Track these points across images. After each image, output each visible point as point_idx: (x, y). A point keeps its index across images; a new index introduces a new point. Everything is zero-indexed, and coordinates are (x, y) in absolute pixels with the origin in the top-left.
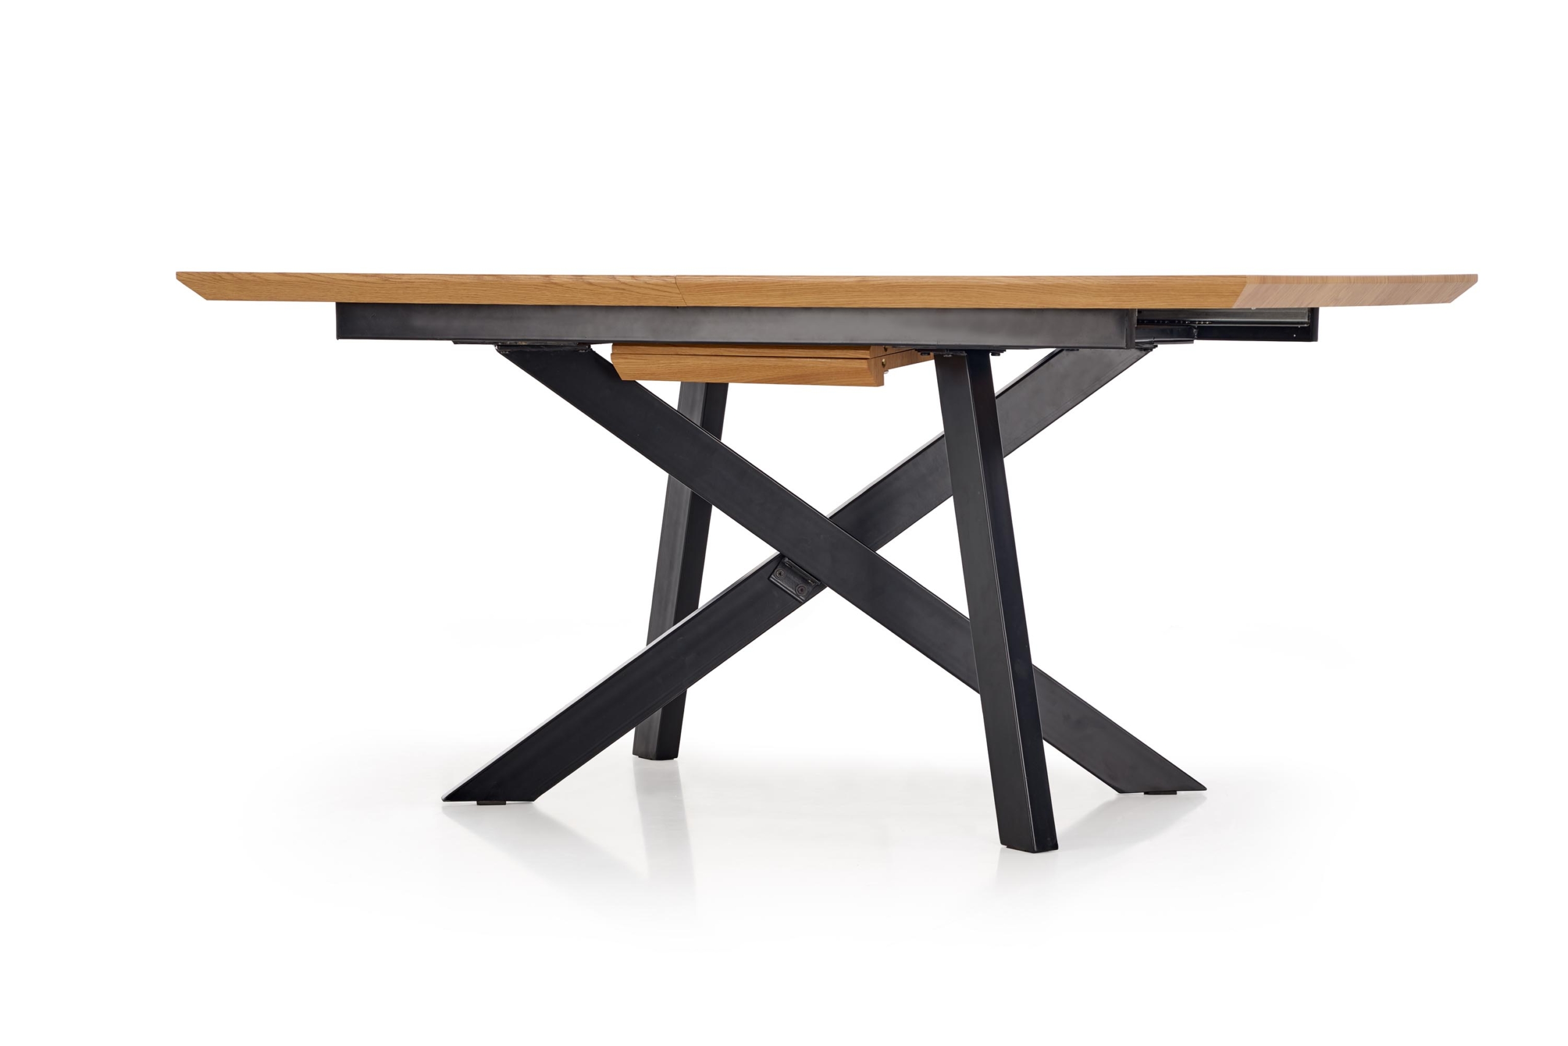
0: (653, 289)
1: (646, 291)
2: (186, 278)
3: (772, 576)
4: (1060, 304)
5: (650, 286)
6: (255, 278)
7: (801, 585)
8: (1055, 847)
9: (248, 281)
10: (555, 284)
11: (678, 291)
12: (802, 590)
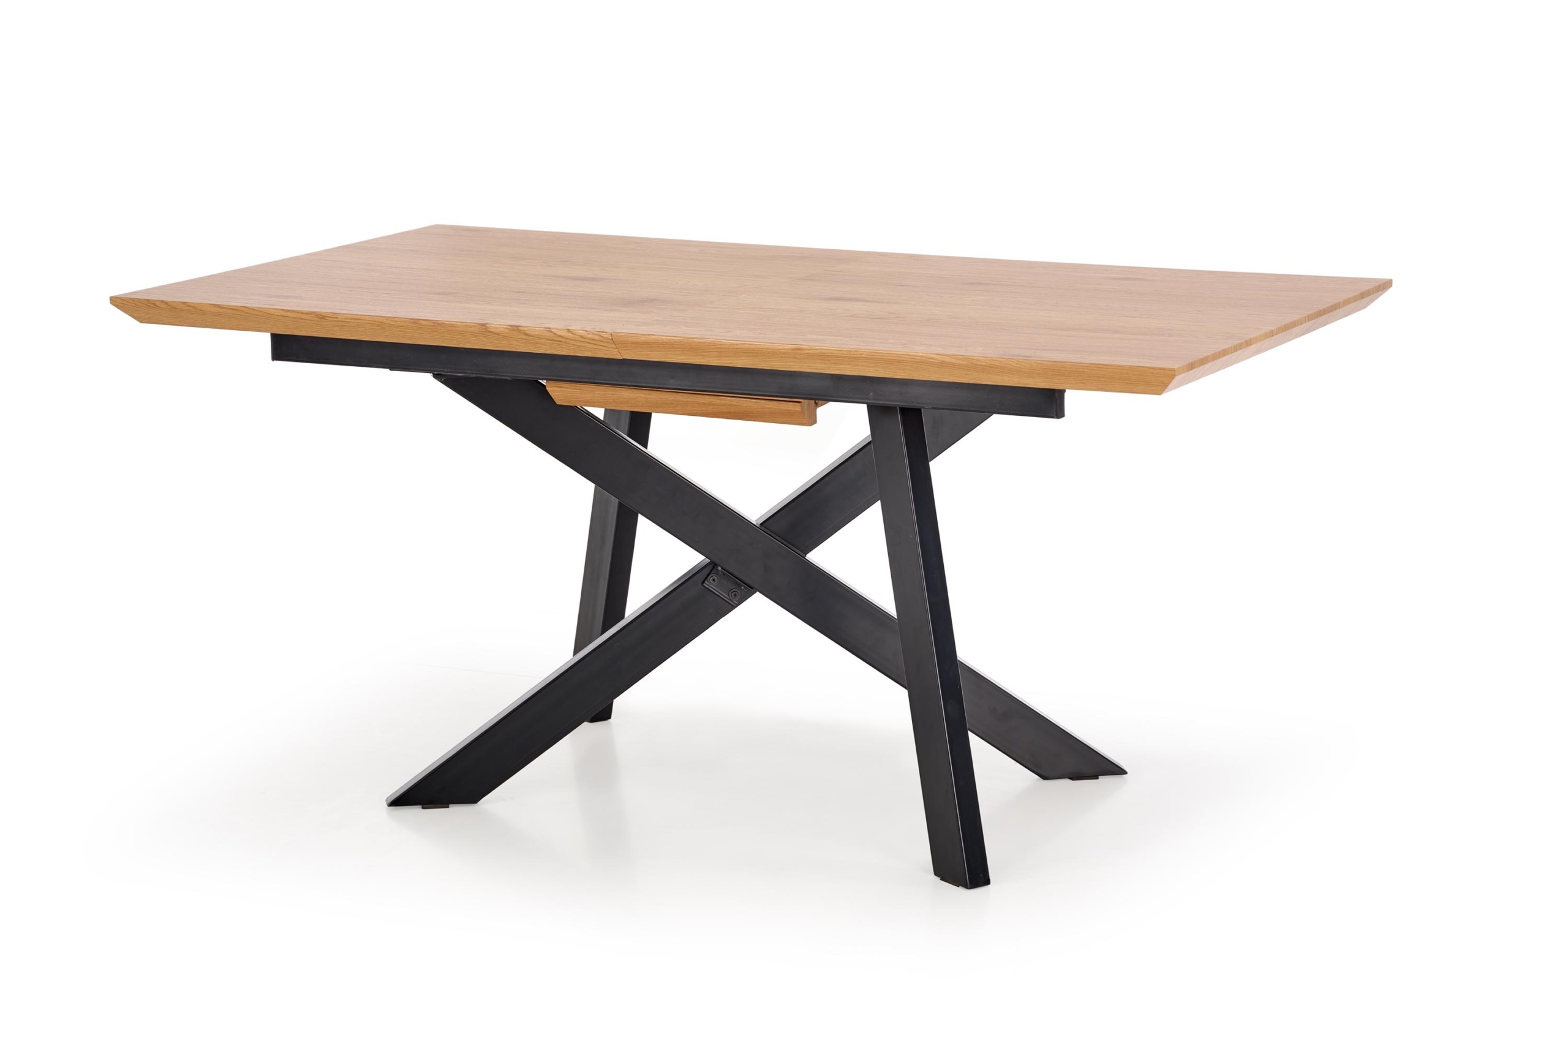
0: (589, 343)
1: (582, 344)
2: (119, 302)
3: (706, 582)
4: (991, 381)
5: (587, 340)
6: (190, 308)
7: (734, 590)
8: (987, 882)
9: (182, 310)
10: (491, 332)
11: (613, 346)
12: (735, 595)
